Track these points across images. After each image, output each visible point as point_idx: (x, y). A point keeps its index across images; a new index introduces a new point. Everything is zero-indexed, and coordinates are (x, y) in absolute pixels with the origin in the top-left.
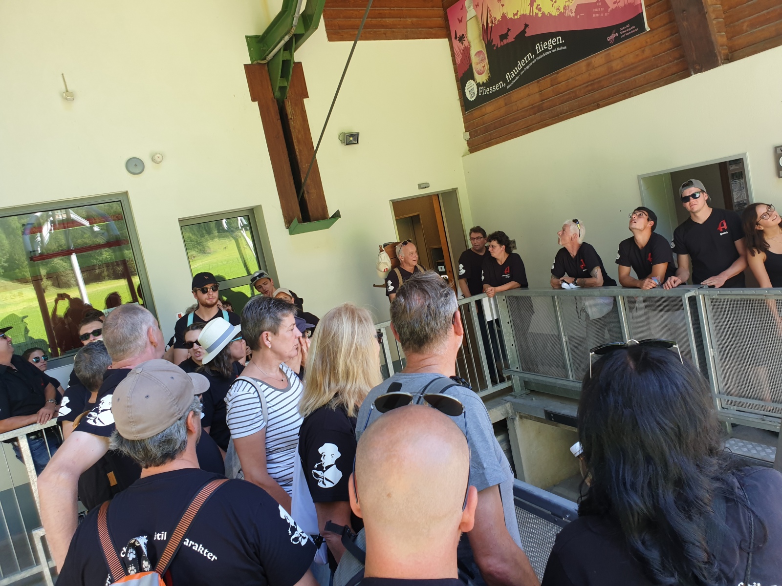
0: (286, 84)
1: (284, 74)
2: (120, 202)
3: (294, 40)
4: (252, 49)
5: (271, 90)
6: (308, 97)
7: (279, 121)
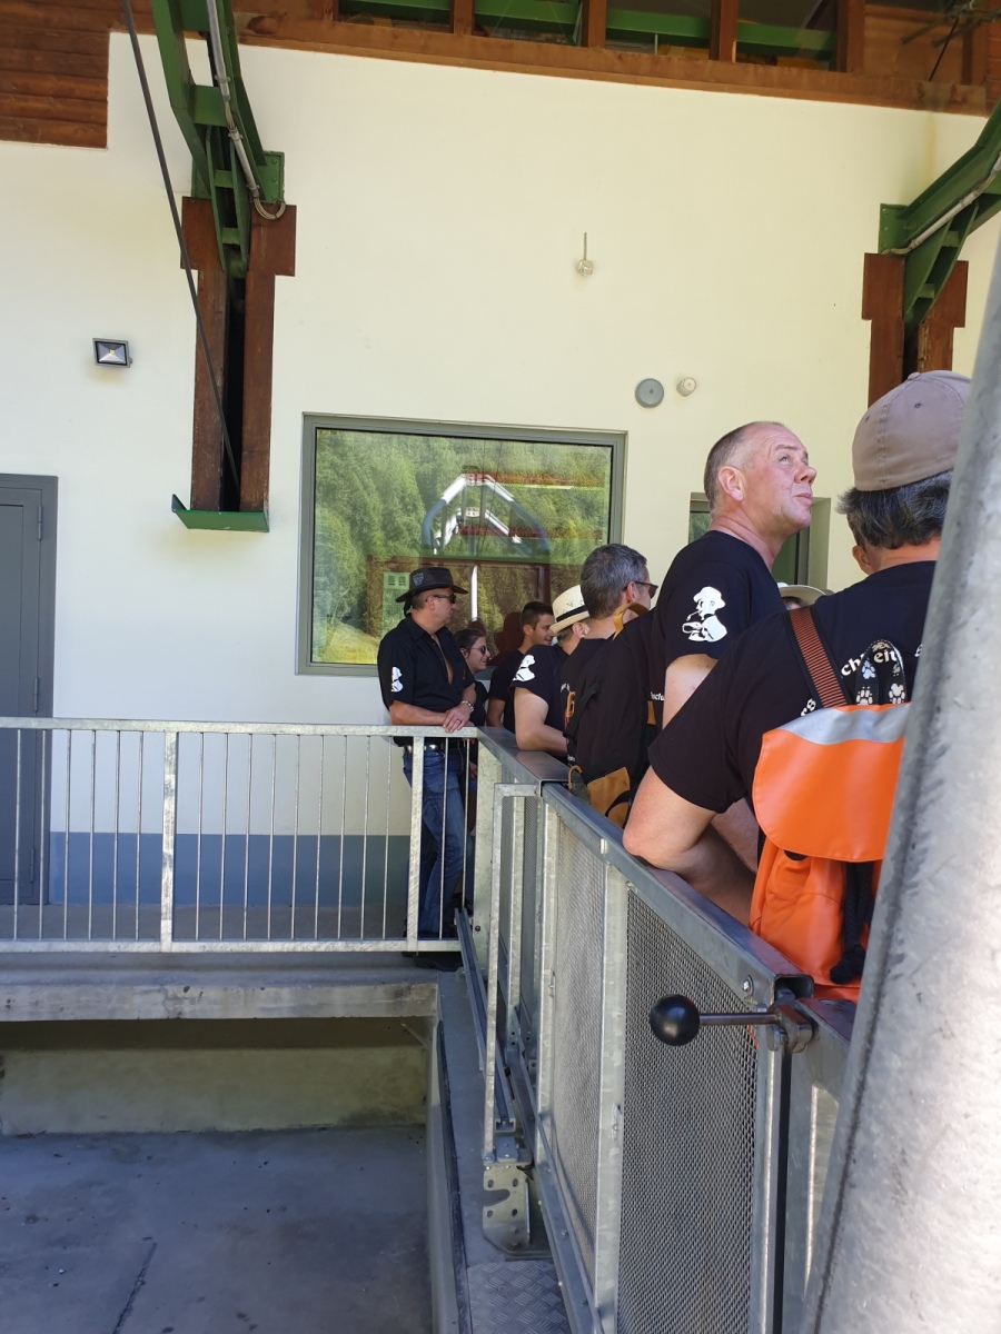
0: (932, 295)
1: (935, 279)
2: (610, 449)
3: (976, 209)
4: (886, 229)
5: (900, 304)
6: (963, 325)
7: (901, 361)
